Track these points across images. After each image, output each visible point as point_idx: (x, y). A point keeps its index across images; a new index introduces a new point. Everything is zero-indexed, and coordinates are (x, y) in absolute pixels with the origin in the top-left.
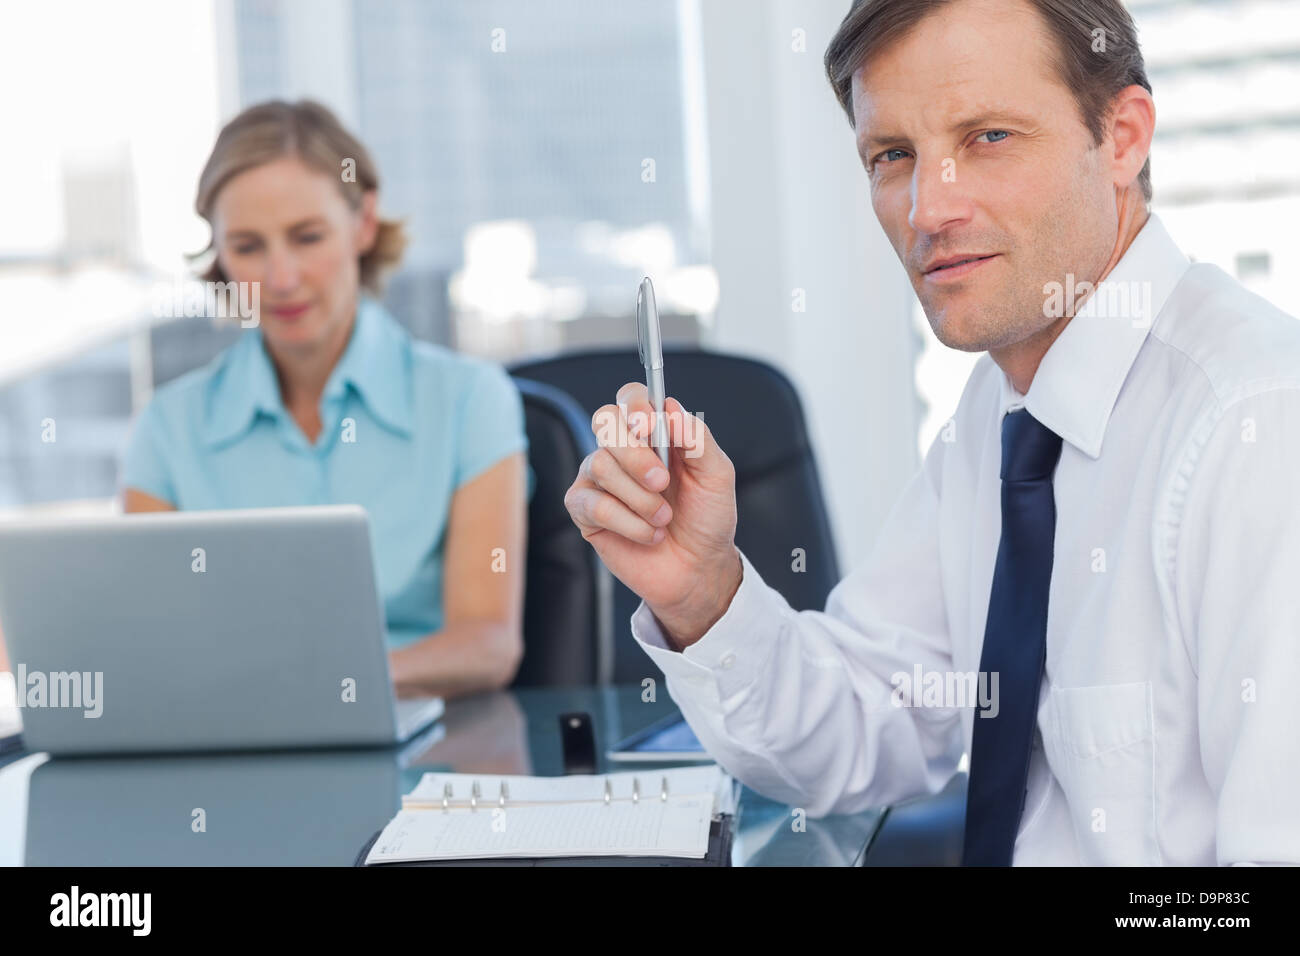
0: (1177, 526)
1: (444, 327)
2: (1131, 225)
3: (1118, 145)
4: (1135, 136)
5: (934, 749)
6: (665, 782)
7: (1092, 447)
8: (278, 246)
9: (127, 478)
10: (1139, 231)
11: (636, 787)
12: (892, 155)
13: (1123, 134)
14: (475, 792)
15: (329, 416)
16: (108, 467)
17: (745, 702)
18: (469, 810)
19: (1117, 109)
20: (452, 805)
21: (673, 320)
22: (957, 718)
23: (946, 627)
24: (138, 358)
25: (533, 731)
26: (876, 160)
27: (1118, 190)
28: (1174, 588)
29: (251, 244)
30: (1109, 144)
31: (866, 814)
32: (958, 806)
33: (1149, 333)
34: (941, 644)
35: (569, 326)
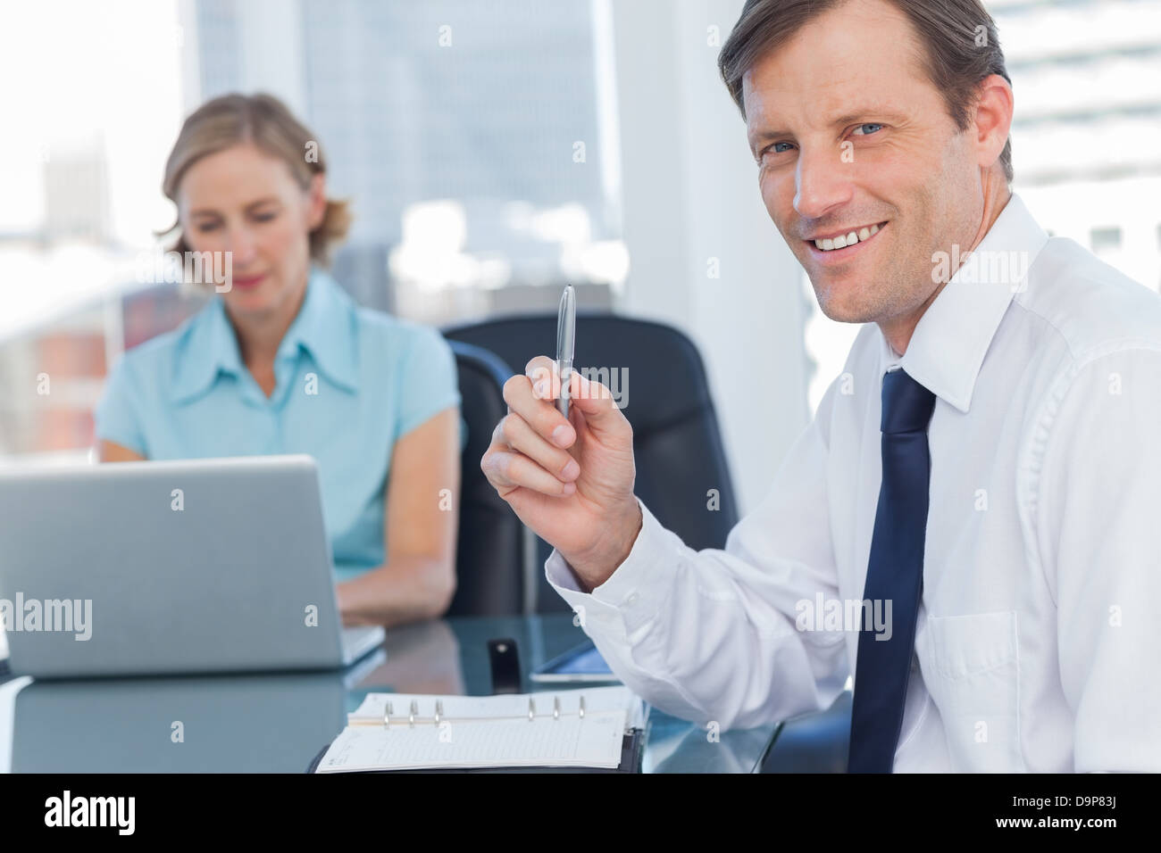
0: (1038, 472)
1: (384, 295)
2: (996, 203)
3: (980, 128)
4: (995, 121)
5: (823, 670)
6: (582, 700)
7: (962, 403)
8: (236, 223)
9: (101, 430)
10: (1002, 210)
11: (557, 705)
12: (780, 147)
13: (985, 119)
14: (413, 710)
15: (284, 374)
16: (86, 421)
17: (649, 634)
18: (407, 726)
19: (979, 96)
20: (391, 722)
21: (587, 288)
22: (843, 644)
23: (833, 562)
24: (111, 324)
25: (465, 656)
26: (765, 151)
27: (982, 169)
28: (1035, 527)
29: (212, 222)
30: (973, 130)
31: (762, 728)
32: (844, 721)
33: (1012, 301)
34: (827, 576)
35: (495, 294)
